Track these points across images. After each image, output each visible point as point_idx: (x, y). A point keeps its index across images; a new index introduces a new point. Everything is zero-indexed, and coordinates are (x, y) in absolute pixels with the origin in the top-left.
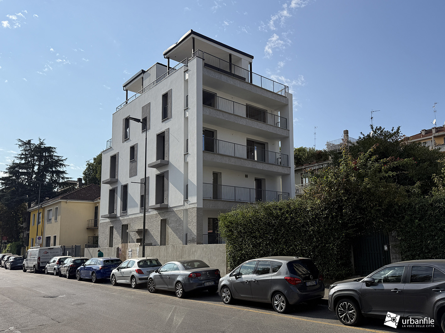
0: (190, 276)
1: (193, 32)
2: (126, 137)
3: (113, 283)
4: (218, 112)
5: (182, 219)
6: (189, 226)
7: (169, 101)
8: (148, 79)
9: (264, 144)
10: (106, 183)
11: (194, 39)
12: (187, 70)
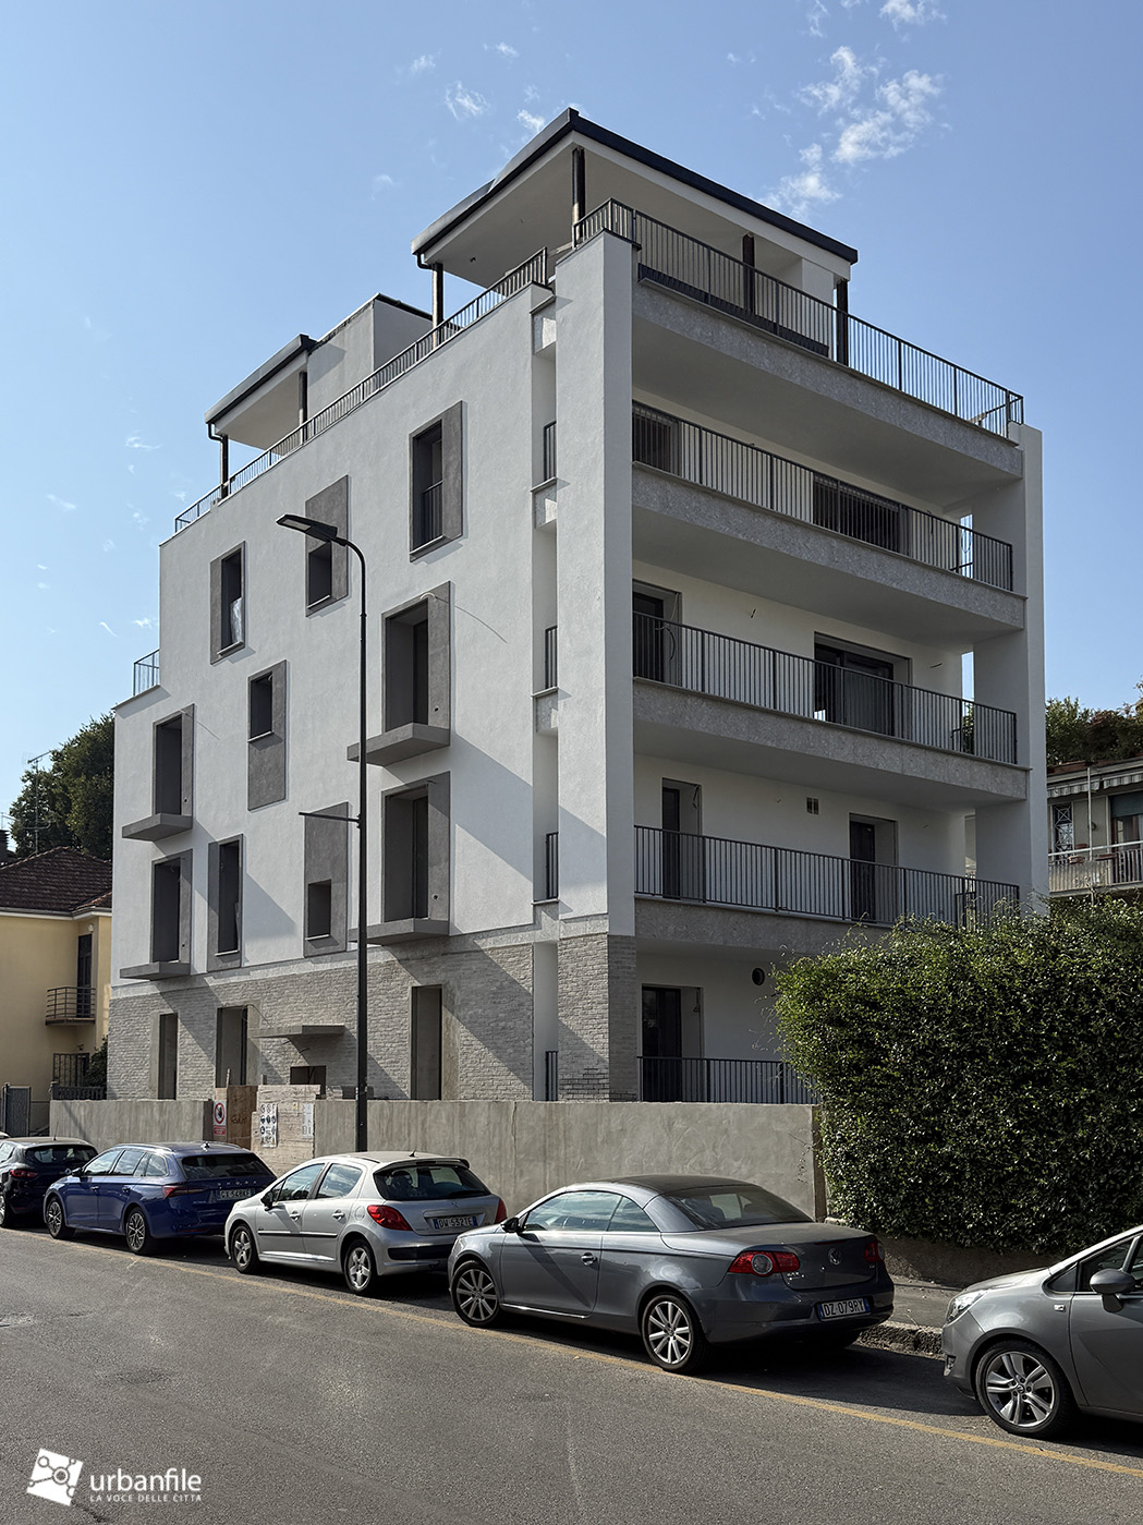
0: (738, 1266)
1: (575, 123)
2: (227, 640)
3: (242, 1261)
4: (703, 499)
5: (527, 985)
6: (566, 1016)
7: (448, 457)
8: (332, 376)
9: (889, 667)
10: (138, 833)
11: (580, 155)
12: (552, 302)
